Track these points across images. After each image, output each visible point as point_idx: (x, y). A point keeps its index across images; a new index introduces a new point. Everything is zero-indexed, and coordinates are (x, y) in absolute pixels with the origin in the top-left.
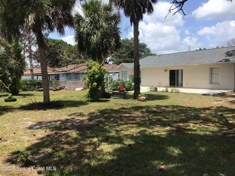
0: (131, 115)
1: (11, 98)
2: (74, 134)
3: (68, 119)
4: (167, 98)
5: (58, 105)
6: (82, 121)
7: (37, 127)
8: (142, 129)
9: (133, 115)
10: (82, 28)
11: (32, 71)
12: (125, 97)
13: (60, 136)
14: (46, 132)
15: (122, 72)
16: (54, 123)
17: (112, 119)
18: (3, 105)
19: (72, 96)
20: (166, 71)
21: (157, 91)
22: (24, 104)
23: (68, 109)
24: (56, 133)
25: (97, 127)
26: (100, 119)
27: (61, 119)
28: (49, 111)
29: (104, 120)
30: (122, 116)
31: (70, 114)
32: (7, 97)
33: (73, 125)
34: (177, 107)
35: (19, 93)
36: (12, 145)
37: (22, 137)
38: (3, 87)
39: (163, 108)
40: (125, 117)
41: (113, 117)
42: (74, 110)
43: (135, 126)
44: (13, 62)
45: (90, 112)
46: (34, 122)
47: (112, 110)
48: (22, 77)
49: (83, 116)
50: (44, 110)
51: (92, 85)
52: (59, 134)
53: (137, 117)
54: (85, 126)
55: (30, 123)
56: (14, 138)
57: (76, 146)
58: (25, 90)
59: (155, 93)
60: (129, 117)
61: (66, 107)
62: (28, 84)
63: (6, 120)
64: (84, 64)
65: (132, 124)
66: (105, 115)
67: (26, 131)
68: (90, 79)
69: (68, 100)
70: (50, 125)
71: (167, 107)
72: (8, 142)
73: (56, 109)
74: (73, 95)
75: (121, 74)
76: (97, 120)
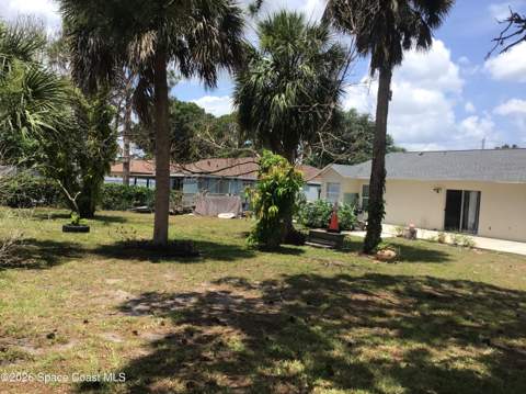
0: (369, 298)
1: (77, 224)
2: (235, 340)
3: (215, 294)
4: (447, 260)
5: (185, 252)
6: (249, 303)
7: (140, 307)
8: (416, 345)
9: (375, 298)
10: (254, 76)
11: (126, 165)
12: (341, 245)
13: (200, 341)
14: (163, 324)
15: (328, 184)
16: (180, 300)
17: (326, 305)
18: (59, 240)
19: (213, 232)
20: (438, 190)
21: (415, 239)
22: (108, 241)
23: (210, 264)
24: (190, 332)
25: (290, 324)
26: (292, 303)
27: (197, 290)
28: (165, 265)
29: (303, 305)
30: (350, 301)
31: (216, 278)
32: (68, 222)
33: (228, 311)
34: (482, 286)
35: (96, 213)
36: (79, 358)
37: (103, 336)
38: (62, 196)
39: (446, 286)
40: (357, 302)
41: (325, 299)
42: (224, 268)
43: (391, 333)
44: (91, 142)
45: (264, 279)
46: (133, 292)
47: (318, 279)
48: (106, 178)
49: (250, 288)
50: (154, 262)
51: (266, 209)
52: (196, 336)
53: (390, 307)
54: (258, 319)
55: (122, 296)
56: (84, 335)
57: (248, 381)
58: (107, 207)
59: (410, 243)
60: (367, 302)
61: (206, 258)
62: (116, 196)
63: (65, 280)
64: (250, 159)
65: (382, 325)
66: (305, 292)
67: (114, 318)
68: (264, 196)
69: (205, 240)
70: (172, 306)
71: (455, 283)
72: (70, 346)
73: (181, 262)
74: (214, 229)
75: (324, 188)
76: (287, 303)
